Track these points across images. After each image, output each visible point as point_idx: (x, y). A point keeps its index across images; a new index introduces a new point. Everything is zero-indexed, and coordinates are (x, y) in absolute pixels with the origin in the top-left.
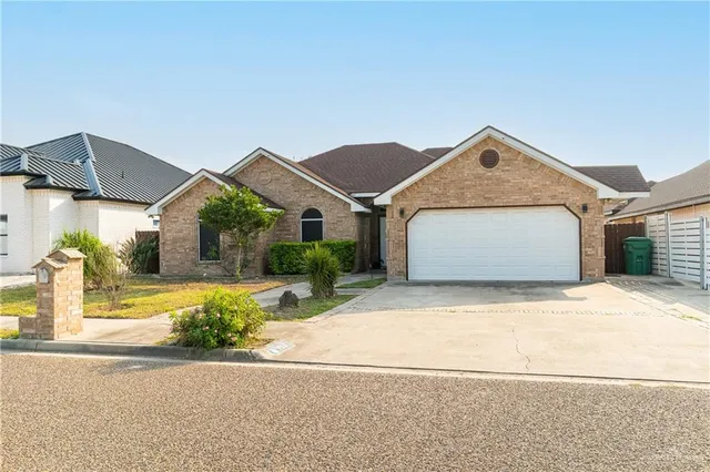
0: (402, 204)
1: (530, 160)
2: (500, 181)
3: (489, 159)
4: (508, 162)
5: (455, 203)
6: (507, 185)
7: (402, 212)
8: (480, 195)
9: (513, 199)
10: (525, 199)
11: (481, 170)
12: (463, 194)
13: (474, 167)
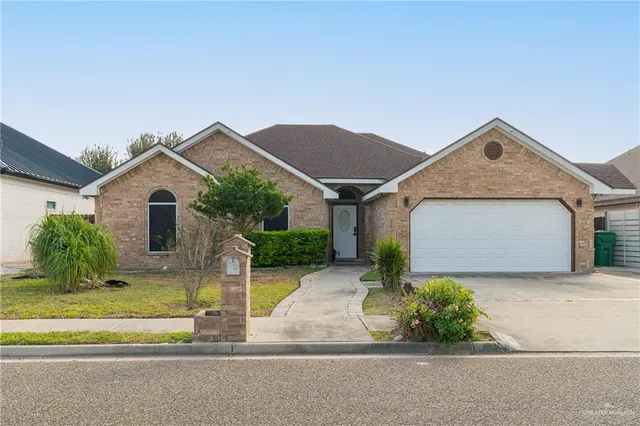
0: (407, 193)
1: (531, 154)
2: (503, 173)
3: (493, 151)
4: (511, 155)
5: (460, 194)
6: (510, 179)
7: (406, 201)
8: (484, 187)
9: (515, 191)
10: (527, 192)
11: (485, 161)
12: (467, 184)
13: (477, 159)
